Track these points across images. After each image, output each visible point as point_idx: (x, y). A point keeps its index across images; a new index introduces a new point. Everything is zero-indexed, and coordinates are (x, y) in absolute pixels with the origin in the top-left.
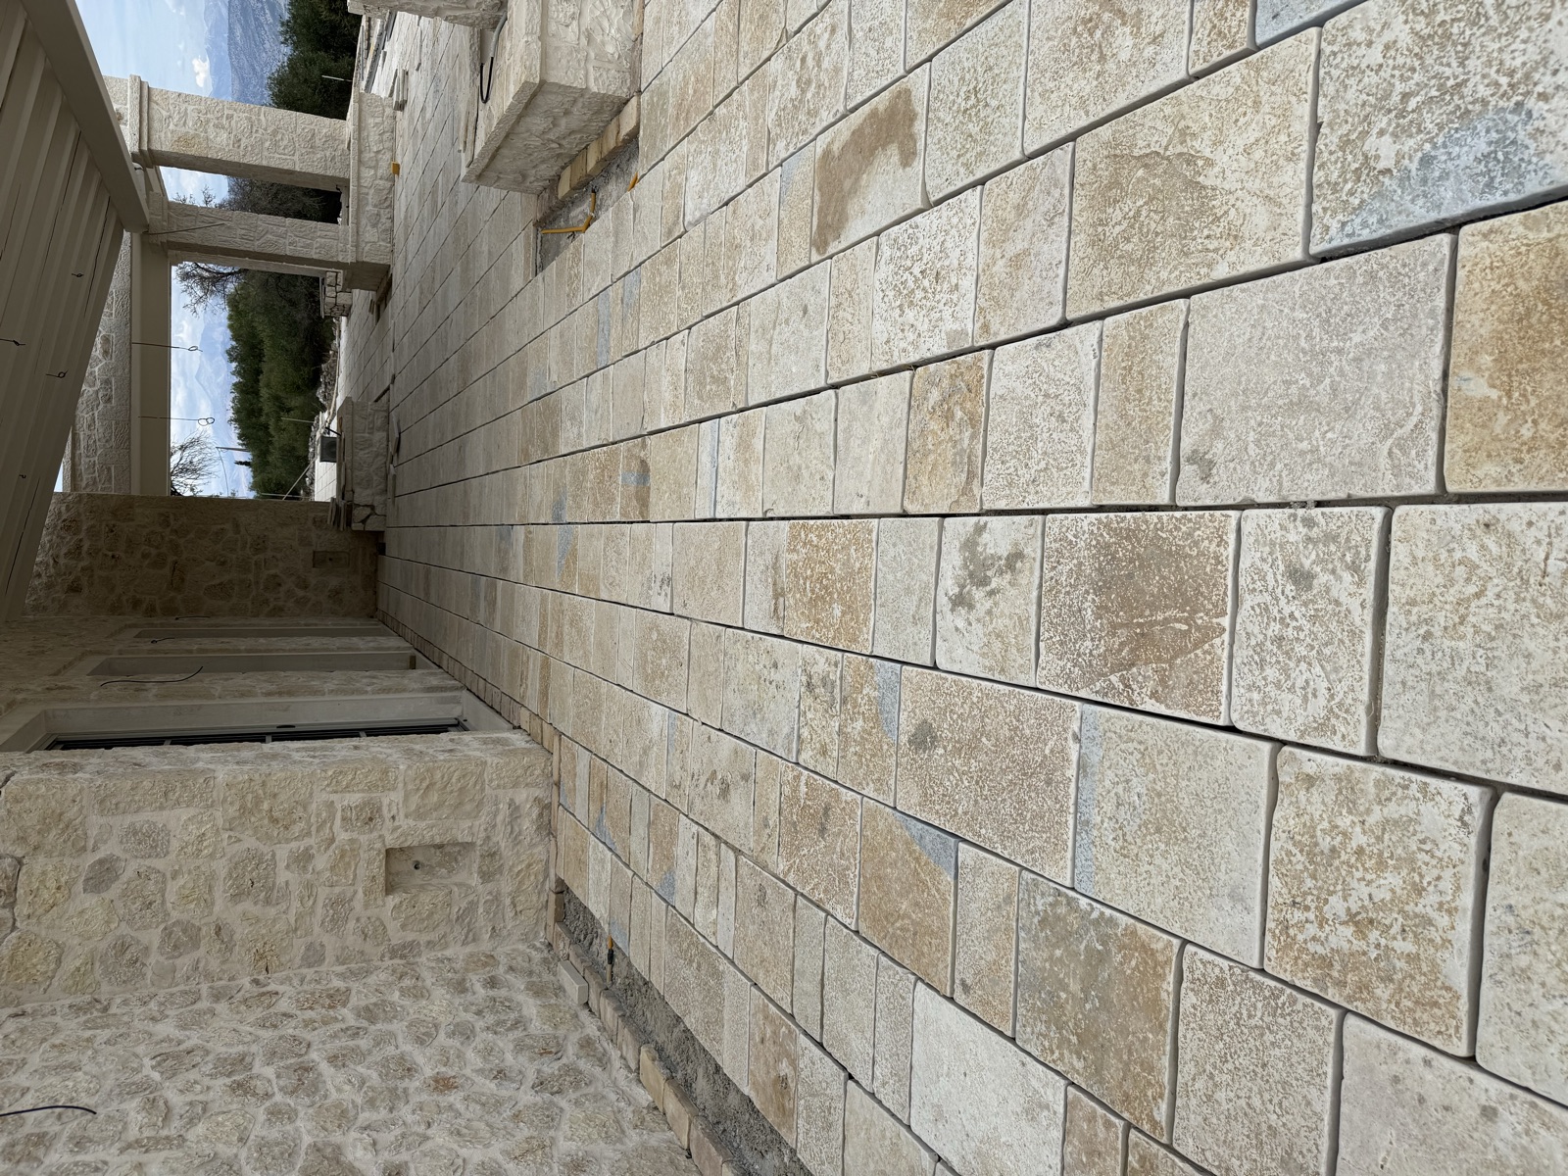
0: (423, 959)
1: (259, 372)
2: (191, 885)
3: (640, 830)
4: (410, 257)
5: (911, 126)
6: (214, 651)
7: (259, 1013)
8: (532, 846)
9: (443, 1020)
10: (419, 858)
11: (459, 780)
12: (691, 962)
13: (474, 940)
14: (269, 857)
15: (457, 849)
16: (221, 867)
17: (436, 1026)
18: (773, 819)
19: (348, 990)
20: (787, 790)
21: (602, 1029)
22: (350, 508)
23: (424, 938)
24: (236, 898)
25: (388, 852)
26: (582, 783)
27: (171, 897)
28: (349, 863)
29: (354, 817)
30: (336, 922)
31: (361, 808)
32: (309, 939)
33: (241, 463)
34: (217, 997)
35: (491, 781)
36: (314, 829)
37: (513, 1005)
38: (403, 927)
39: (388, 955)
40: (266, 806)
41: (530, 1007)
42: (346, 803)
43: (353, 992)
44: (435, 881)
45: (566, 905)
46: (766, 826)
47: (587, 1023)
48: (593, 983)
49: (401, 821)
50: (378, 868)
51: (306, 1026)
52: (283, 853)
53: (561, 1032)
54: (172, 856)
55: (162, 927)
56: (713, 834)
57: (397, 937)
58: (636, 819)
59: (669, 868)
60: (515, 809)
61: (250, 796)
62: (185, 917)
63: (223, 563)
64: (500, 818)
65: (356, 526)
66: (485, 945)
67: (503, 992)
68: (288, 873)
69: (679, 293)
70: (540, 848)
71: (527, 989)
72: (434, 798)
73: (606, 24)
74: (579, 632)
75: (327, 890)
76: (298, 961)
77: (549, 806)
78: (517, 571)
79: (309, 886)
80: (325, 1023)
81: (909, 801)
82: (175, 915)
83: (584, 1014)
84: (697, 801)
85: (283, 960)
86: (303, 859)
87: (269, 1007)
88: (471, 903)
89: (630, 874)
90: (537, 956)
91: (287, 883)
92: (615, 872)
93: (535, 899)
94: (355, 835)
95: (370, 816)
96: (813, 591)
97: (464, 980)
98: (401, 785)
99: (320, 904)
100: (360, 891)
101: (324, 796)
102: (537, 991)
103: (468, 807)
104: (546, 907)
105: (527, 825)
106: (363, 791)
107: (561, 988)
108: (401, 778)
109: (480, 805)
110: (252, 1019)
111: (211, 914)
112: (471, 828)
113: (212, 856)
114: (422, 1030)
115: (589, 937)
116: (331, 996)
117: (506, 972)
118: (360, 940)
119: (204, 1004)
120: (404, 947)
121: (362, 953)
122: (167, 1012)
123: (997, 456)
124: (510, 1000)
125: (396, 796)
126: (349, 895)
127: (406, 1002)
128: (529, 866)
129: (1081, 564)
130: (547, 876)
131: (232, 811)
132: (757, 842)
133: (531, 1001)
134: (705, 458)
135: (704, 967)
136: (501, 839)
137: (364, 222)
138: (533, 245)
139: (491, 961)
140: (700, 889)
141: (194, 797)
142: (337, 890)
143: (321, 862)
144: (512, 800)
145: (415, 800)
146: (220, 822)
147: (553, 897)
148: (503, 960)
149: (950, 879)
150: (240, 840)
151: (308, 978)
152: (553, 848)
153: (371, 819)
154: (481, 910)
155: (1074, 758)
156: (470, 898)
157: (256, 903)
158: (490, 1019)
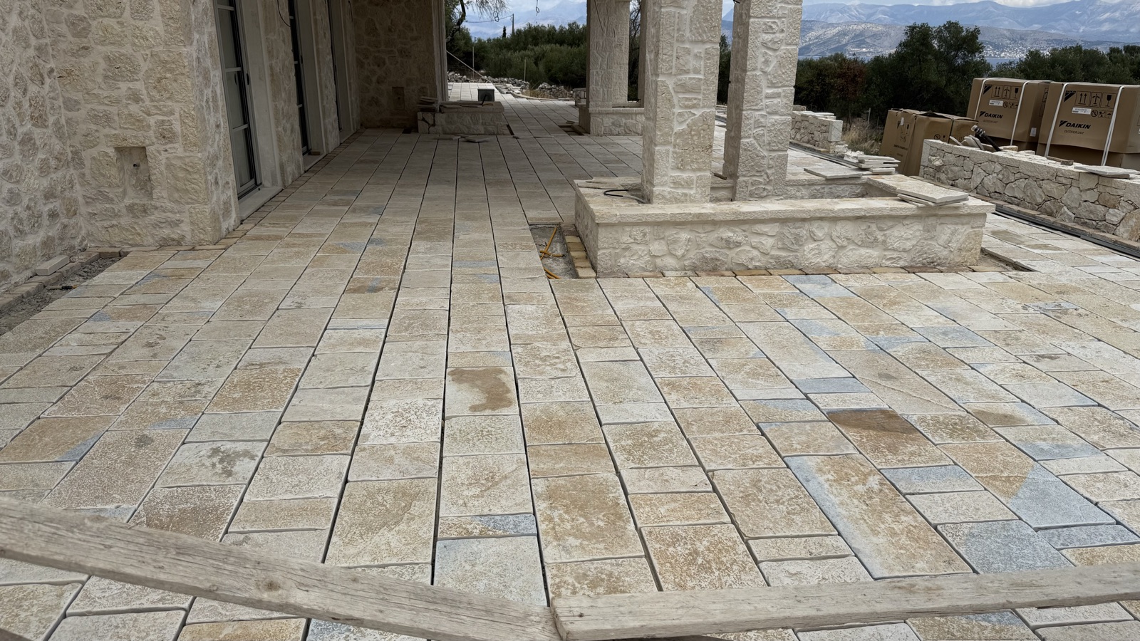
0: (72, 171)
1: (561, 43)
2: (114, 33)
3: (143, 299)
4: (586, 147)
5: (490, 408)
6: (316, 29)
7: (26, 74)
8: (153, 235)
9: (23, 187)
10: (142, 167)
11: (193, 189)
12: (46, 333)
13: (87, 202)
14: (136, 77)
15: (149, 189)
16: (127, 50)
17: (18, 182)
18: (123, 372)
19: (46, 127)
20: (139, 377)
21: (16, 285)
22: (433, 111)
23: (87, 171)
24: (107, 58)
25: (144, 148)
26: (189, 264)
27: (106, 21)
28: (134, 125)
29: (165, 127)
30: (95, 118)
31: (171, 131)
32: (83, 102)
33: (505, 30)
34: (39, 49)
35: (194, 208)
36: (155, 103)
37: (36, 229)
38: (94, 158)
39: (74, 149)
40: (168, 75)
41: (34, 240)
42: (174, 122)
43: (45, 130)
44: (127, 177)
45: (109, 258)
46: (120, 368)
47: (22, 275)
48: (50, 277)
49: (164, 155)
50: (132, 142)
51: (17, 103)
52: (139, 86)
53: (13, 259)
54: (132, 22)
55: (86, 16)
56: (125, 340)
57: (87, 155)
58: (152, 297)
59: (112, 318)
60: (176, 224)
61: (174, 66)
62: (93, 29)
63: (390, 30)
64: (169, 214)
65: (420, 115)
66: (83, 210)
67: (46, 222)
68: (126, 89)
69: (471, 304)
70: (151, 241)
71: (48, 237)
72: (181, 174)
73: (635, 257)
74: (290, 257)
75: (116, 112)
76: (67, 95)
77: (179, 244)
78: (350, 219)
79: (118, 101)
80: (19, 115)
81: (108, 438)
82: (94, 23)
83: (29, 273)
84: (150, 331)
85: (68, 86)
86: (136, 98)
87: (32, 80)
88: (112, 200)
89: (116, 296)
90: (76, 242)
91: (119, 88)
92: (120, 286)
93: (117, 239)
94: (153, 128)
95: (166, 136)
96: (255, 382)
97: (55, 197)
98: (187, 154)
99: (106, 108)
100: (116, 132)
101: (177, 109)
102: (47, 243)
103: (176, 195)
104: (111, 247)
105: (166, 232)
106: (182, 132)
107: (50, 258)
108: (192, 154)
109: (177, 202)
110: (22, 70)
111: (97, 44)
112: (162, 197)
113: (134, 44)
114: (14, 174)
115: (85, 274)
116: (40, 116)
117: (62, 223)
118: (83, 132)
119: (33, 41)
120: (80, 159)
121: (75, 134)
122: (27, 21)
123: (290, 461)
124: (39, 226)
125: (180, 152)
126: (113, 125)
127: (37, 163)
128: (139, 234)
129: (212, 500)
130: (132, 246)
131: (164, 56)
132: (112, 364)
133: (39, 240)
134: (365, 322)
135: (42, 341)
136: (156, 216)
137: (615, 117)
138: (549, 222)
139: (71, 214)
140: (92, 336)
141: (171, 34)
142: (116, 118)
143: (134, 108)
144: (182, 221)
145: (179, 163)
146: (156, 49)
147: (117, 250)
148: (73, 221)
149: (56, 459)
150: (145, 60)
151: (55, 102)
152: (151, 248)
153: (164, 137)
154: (108, 206)
155: (107, 507)
156: (116, 199)
157: (104, 70)
158: (24, 215)
